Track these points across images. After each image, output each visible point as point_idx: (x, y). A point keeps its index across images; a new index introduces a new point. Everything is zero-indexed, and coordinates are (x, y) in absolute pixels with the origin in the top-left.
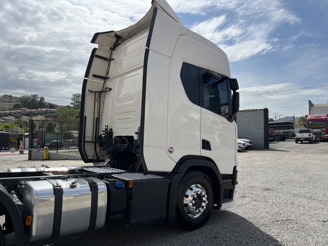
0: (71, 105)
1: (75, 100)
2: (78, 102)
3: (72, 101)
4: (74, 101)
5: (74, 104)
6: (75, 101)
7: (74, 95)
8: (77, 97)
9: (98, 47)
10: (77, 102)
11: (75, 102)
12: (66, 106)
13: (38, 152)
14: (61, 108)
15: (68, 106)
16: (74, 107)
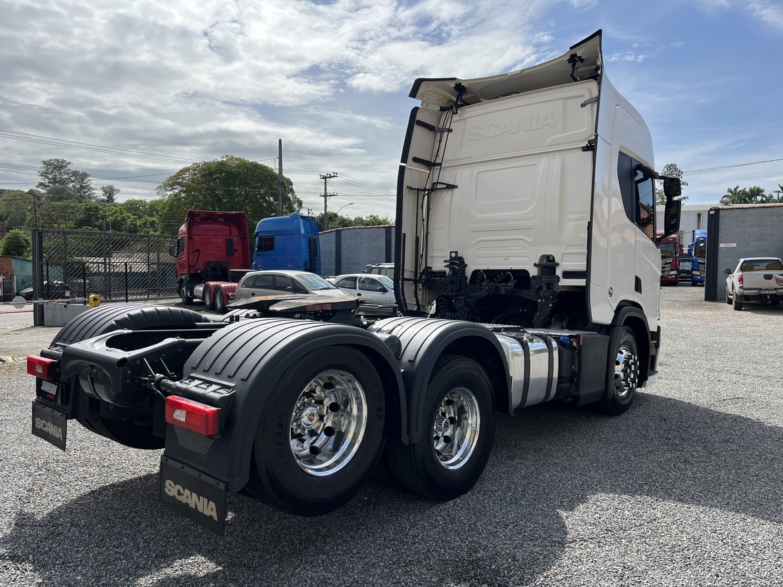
0: (39, 189)
1: (50, 176)
2: (59, 182)
3: (40, 179)
4: (48, 178)
5: (48, 186)
6: (51, 179)
7: (47, 164)
8: (55, 168)
9: (421, 105)
10: (55, 182)
11: (50, 182)
12: (26, 191)
13: (65, 306)
14: (15, 196)
15: (31, 192)
16: (49, 193)
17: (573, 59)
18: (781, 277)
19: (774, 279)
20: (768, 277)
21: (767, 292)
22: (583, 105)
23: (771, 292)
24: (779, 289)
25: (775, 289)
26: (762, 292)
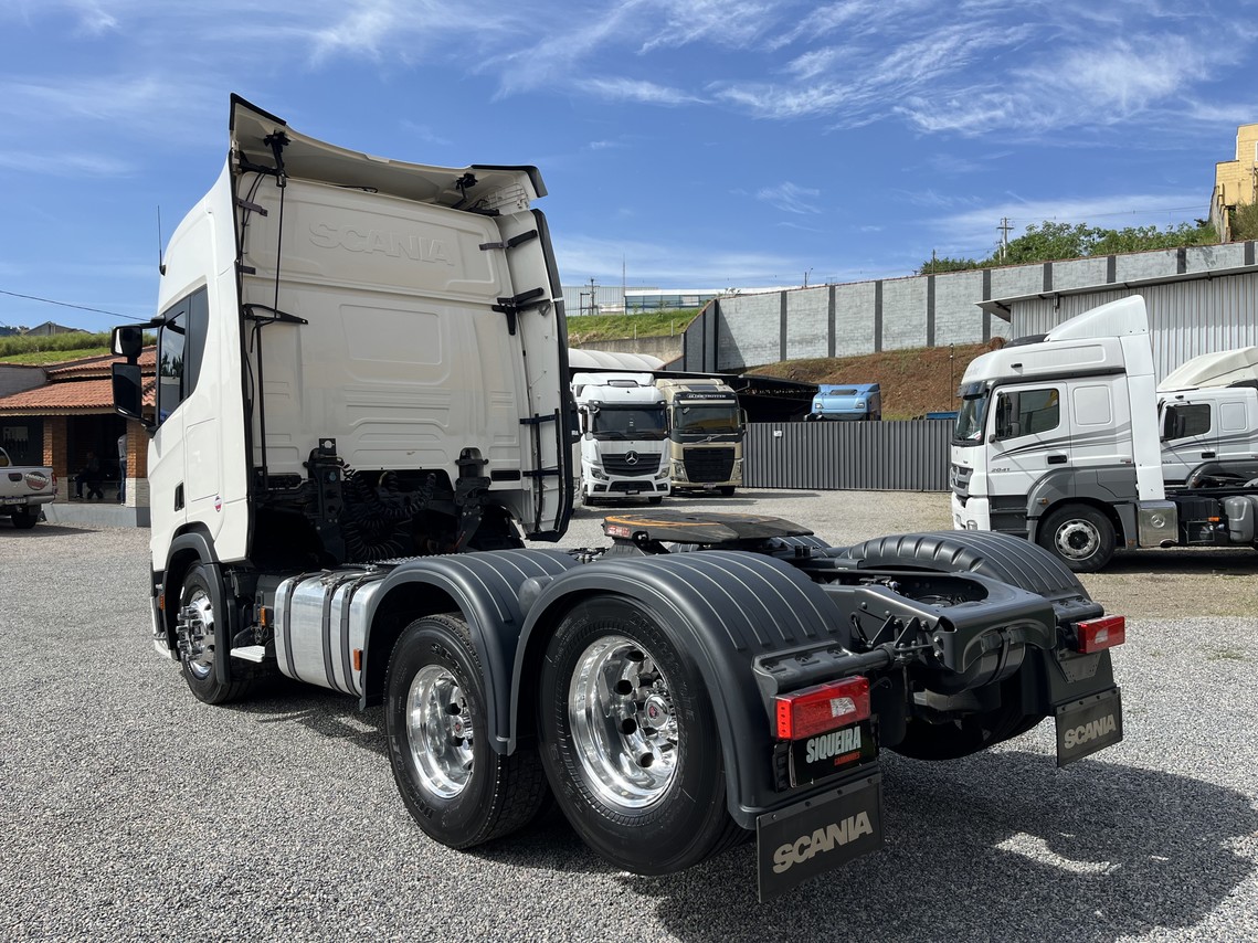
17: (468, 180)
18: (33, 476)
19: (23, 482)
20: (15, 478)
21: (14, 502)
22: (482, 248)
23: (19, 501)
24: (32, 495)
25: (25, 496)
26: (7, 502)
